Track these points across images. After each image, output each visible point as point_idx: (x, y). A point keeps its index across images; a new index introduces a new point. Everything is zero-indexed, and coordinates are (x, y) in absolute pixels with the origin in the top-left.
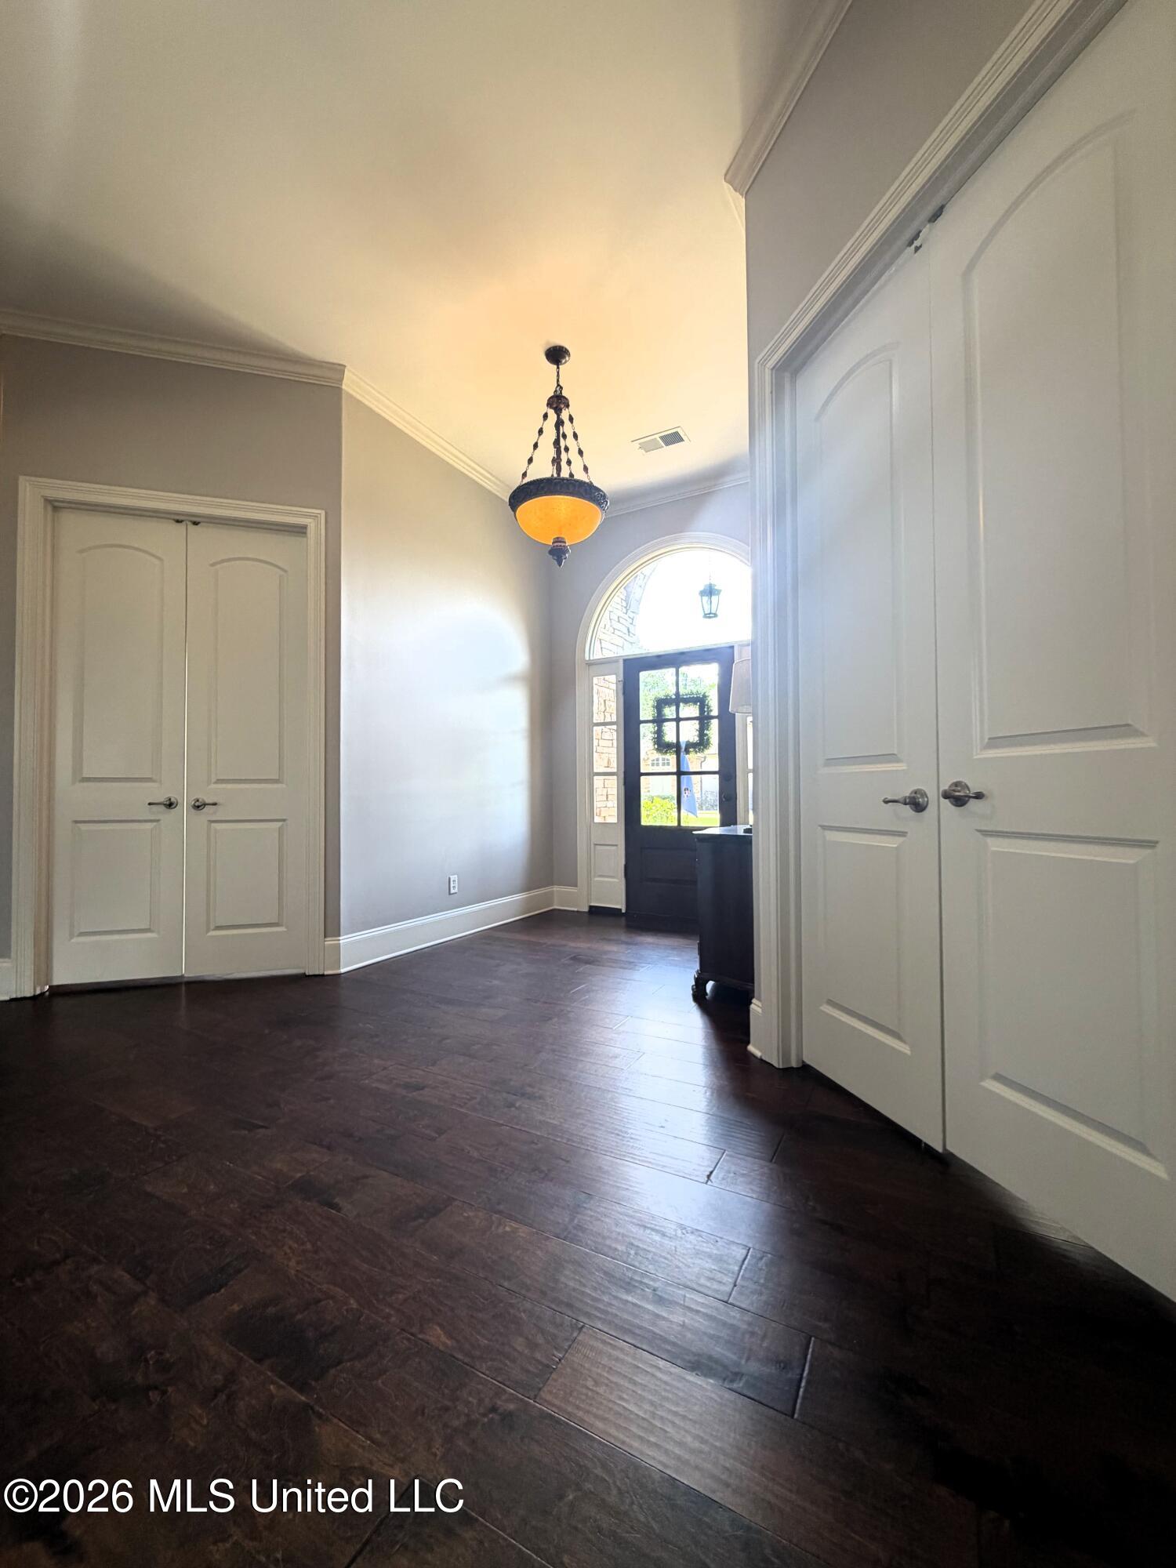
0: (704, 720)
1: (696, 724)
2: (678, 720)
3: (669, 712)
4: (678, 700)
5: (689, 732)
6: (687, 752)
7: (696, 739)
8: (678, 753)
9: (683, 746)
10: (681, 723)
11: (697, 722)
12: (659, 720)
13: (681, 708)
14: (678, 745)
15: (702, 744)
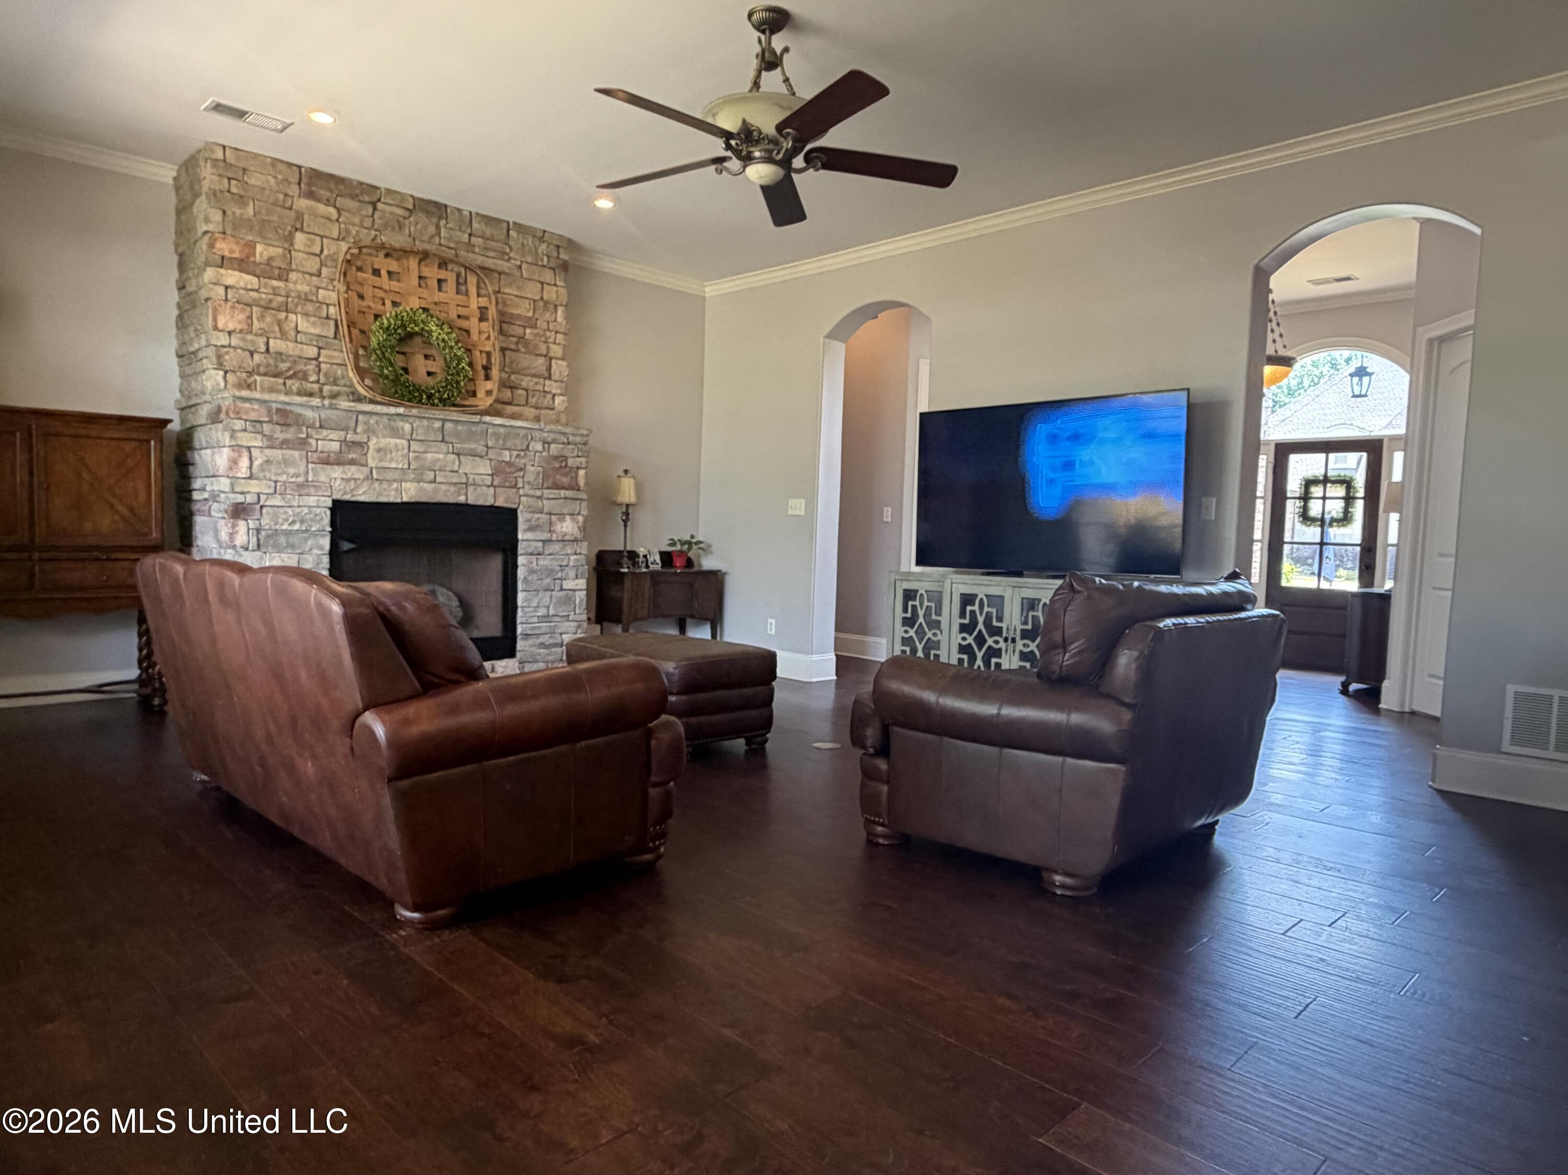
0: (1349, 499)
1: (1340, 504)
2: (1324, 498)
3: (1317, 491)
4: (1325, 481)
5: (1335, 508)
6: (1331, 525)
7: (1341, 515)
8: (1322, 526)
9: (1327, 521)
10: (1327, 501)
11: (1342, 501)
12: (1305, 497)
13: (1328, 489)
14: (1322, 520)
15: (1346, 518)
